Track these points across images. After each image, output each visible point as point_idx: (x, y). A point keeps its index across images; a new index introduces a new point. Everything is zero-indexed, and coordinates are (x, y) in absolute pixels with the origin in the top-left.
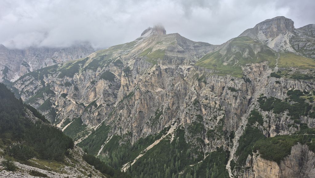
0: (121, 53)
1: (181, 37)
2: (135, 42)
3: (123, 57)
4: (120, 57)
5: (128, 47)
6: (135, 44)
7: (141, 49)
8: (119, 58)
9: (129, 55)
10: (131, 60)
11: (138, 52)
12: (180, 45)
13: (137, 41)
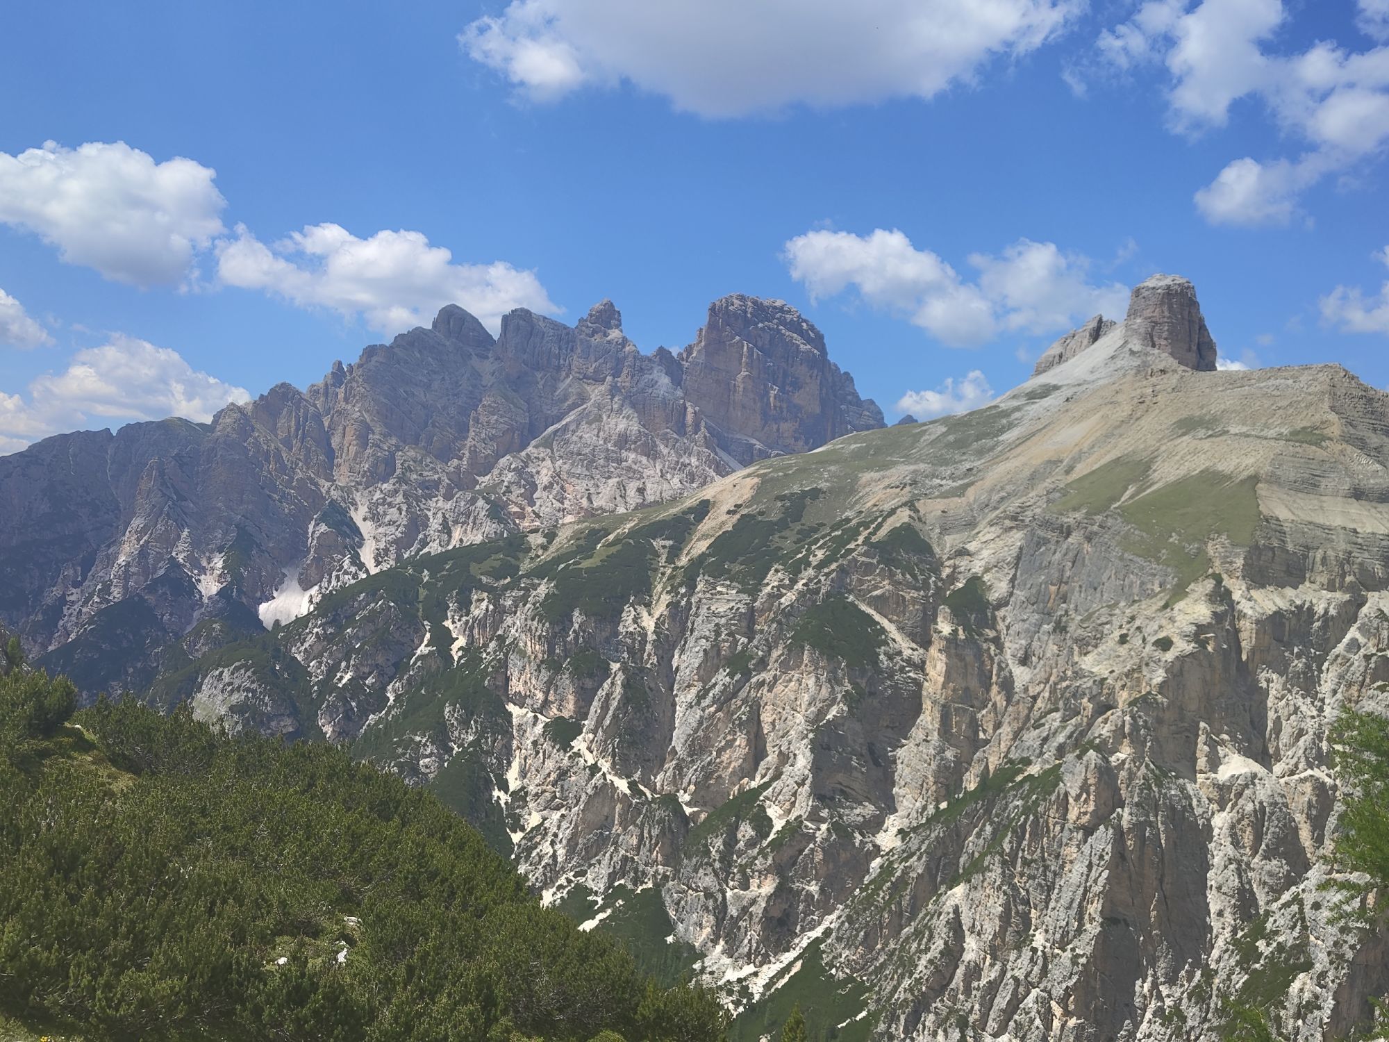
4: (910, 504)
8: (904, 516)
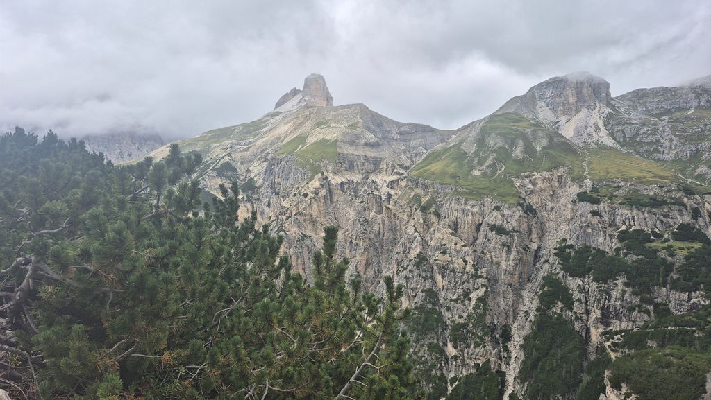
0: (231, 147)
1: (370, 111)
2: (264, 122)
3: (237, 156)
4: (229, 155)
5: (248, 133)
6: (265, 126)
7: (279, 138)
8: (227, 159)
9: (251, 150)
10: (256, 163)
11: (272, 144)
12: (369, 129)
13: (268, 120)
